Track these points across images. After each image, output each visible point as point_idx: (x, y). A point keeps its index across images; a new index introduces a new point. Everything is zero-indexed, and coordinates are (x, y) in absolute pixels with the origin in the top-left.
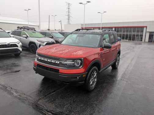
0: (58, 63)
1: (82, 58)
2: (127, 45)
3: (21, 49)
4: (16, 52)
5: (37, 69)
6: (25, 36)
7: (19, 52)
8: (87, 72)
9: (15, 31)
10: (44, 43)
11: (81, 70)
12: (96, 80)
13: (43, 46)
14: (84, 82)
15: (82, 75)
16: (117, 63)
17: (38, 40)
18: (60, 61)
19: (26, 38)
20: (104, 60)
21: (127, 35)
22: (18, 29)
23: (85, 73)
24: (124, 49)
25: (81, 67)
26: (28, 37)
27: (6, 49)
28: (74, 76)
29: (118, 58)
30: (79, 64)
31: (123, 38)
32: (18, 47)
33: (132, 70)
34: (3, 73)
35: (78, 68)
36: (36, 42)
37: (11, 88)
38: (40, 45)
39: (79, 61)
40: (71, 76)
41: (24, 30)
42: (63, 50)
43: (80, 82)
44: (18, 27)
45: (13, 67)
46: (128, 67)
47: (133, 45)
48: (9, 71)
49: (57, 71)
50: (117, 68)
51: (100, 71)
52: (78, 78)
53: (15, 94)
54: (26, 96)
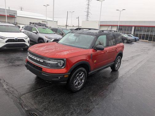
0: (42, 61)
1: (65, 59)
2: (143, 47)
3: (28, 44)
4: (23, 46)
5: (27, 65)
6: (35, 32)
7: (26, 47)
8: (70, 73)
9: (28, 26)
10: (51, 39)
11: (63, 70)
12: (83, 81)
13: (51, 42)
14: (66, 82)
15: (64, 75)
16: (118, 65)
17: (46, 37)
18: (44, 60)
19: (36, 34)
20: (95, 61)
21: (147, 35)
22: (30, 25)
23: (68, 74)
24: (137, 50)
25: (63, 68)
26: (37, 32)
27: (13, 44)
28: (56, 75)
29: (119, 60)
30: (61, 64)
31: (143, 39)
32: (25, 42)
33: (133, 74)
34: (4, 66)
35: (60, 68)
36: (44, 38)
37: (4, 81)
38: (48, 42)
39: (62, 62)
40: (51, 75)
41: (35, 26)
42: (50, 49)
43: (61, 81)
44: (31, 23)
45: (16, 61)
46: (130, 70)
47: (151, 47)
48: (10, 64)
49: (41, 69)
50: (117, 70)
51: (89, 73)
52: (59, 78)
53: (5, 87)
54: (13, 90)
